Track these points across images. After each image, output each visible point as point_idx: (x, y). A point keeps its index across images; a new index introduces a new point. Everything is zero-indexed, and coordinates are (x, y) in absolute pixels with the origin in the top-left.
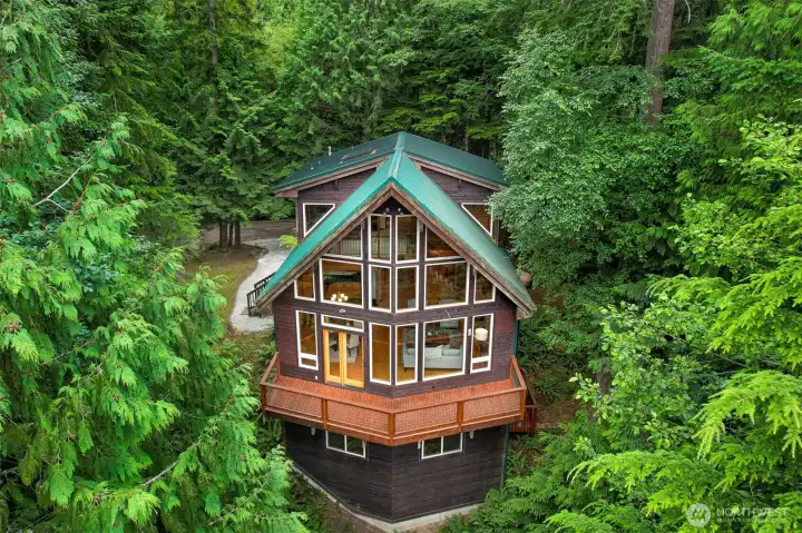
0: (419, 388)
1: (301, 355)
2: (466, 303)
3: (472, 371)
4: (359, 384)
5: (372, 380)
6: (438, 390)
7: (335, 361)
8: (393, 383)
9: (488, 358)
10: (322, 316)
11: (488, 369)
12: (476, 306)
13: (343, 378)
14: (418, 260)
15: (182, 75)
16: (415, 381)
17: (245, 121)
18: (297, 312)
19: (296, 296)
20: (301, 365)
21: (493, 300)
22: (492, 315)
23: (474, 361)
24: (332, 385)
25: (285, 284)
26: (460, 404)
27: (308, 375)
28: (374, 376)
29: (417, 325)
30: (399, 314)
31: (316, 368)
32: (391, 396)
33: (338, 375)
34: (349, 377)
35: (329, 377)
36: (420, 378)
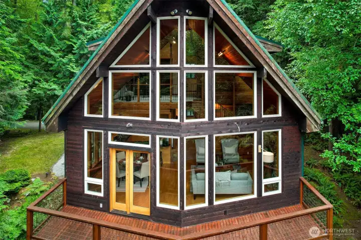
0: (211, 214)
1: (88, 180)
2: (255, 116)
3: (264, 194)
4: (145, 211)
5: (159, 205)
6: (230, 216)
7: (120, 190)
8: (182, 207)
9: (278, 179)
10: (110, 133)
11: (279, 191)
12: (265, 120)
13: (130, 206)
14: (206, 65)
15: (51, 9)
16: (206, 204)
17: (88, 37)
18: (86, 131)
19: (86, 114)
20: (87, 192)
21: (280, 115)
22: (280, 131)
23: (265, 182)
24: (117, 213)
25: (71, 94)
26: (263, 227)
27: (92, 203)
28: (161, 201)
29: (207, 137)
30: (188, 124)
31: (101, 194)
32: (179, 225)
33: (124, 202)
34: (135, 203)
35: (115, 205)
36: (211, 202)
